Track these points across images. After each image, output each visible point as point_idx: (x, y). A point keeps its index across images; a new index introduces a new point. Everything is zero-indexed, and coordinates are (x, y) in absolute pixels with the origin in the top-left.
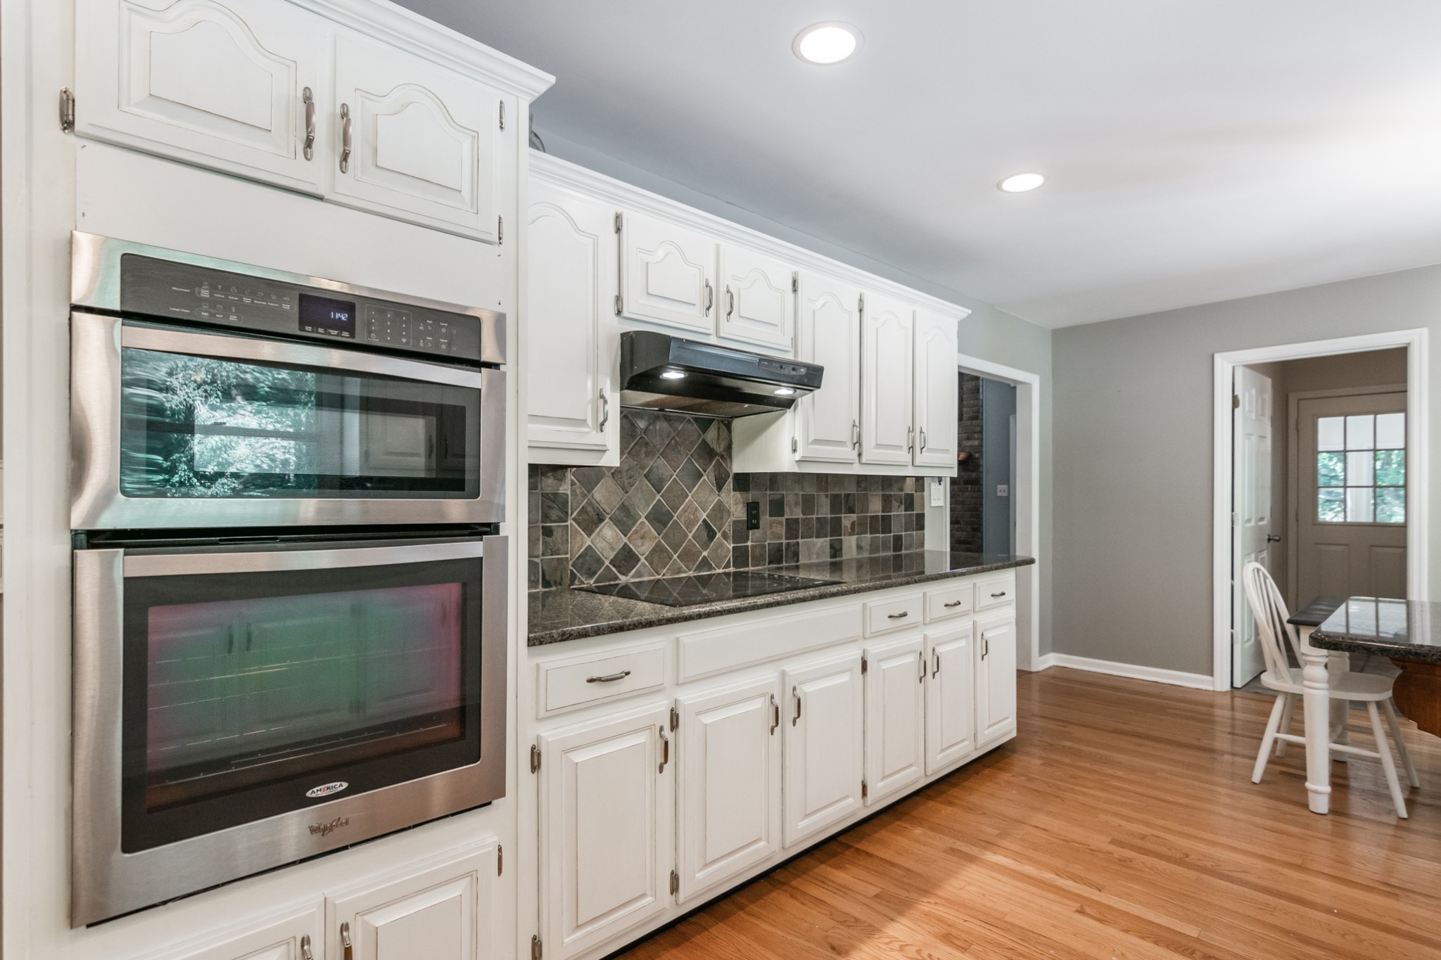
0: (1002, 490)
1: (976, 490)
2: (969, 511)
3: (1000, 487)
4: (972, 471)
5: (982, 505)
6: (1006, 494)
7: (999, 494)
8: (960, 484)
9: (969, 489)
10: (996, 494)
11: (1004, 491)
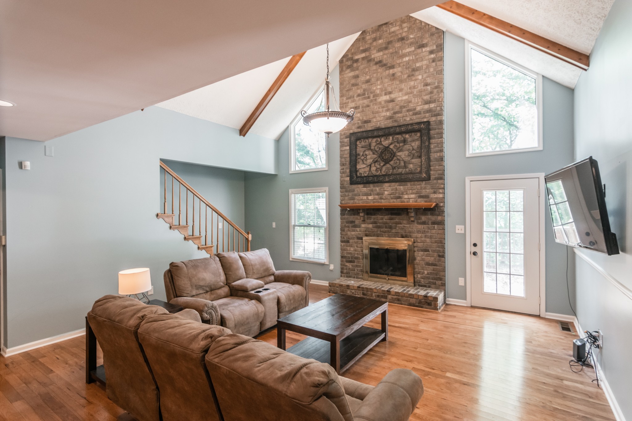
0: (460, 229)
1: (441, 228)
2: (436, 243)
3: (457, 227)
4: (438, 216)
5: (445, 239)
6: (463, 232)
7: (457, 232)
8: (428, 224)
9: (436, 228)
10: (455, 231)
11: (461, 230)
